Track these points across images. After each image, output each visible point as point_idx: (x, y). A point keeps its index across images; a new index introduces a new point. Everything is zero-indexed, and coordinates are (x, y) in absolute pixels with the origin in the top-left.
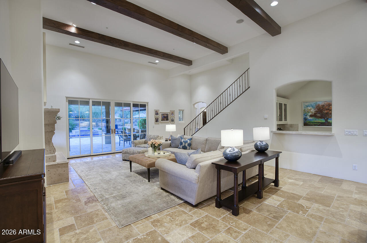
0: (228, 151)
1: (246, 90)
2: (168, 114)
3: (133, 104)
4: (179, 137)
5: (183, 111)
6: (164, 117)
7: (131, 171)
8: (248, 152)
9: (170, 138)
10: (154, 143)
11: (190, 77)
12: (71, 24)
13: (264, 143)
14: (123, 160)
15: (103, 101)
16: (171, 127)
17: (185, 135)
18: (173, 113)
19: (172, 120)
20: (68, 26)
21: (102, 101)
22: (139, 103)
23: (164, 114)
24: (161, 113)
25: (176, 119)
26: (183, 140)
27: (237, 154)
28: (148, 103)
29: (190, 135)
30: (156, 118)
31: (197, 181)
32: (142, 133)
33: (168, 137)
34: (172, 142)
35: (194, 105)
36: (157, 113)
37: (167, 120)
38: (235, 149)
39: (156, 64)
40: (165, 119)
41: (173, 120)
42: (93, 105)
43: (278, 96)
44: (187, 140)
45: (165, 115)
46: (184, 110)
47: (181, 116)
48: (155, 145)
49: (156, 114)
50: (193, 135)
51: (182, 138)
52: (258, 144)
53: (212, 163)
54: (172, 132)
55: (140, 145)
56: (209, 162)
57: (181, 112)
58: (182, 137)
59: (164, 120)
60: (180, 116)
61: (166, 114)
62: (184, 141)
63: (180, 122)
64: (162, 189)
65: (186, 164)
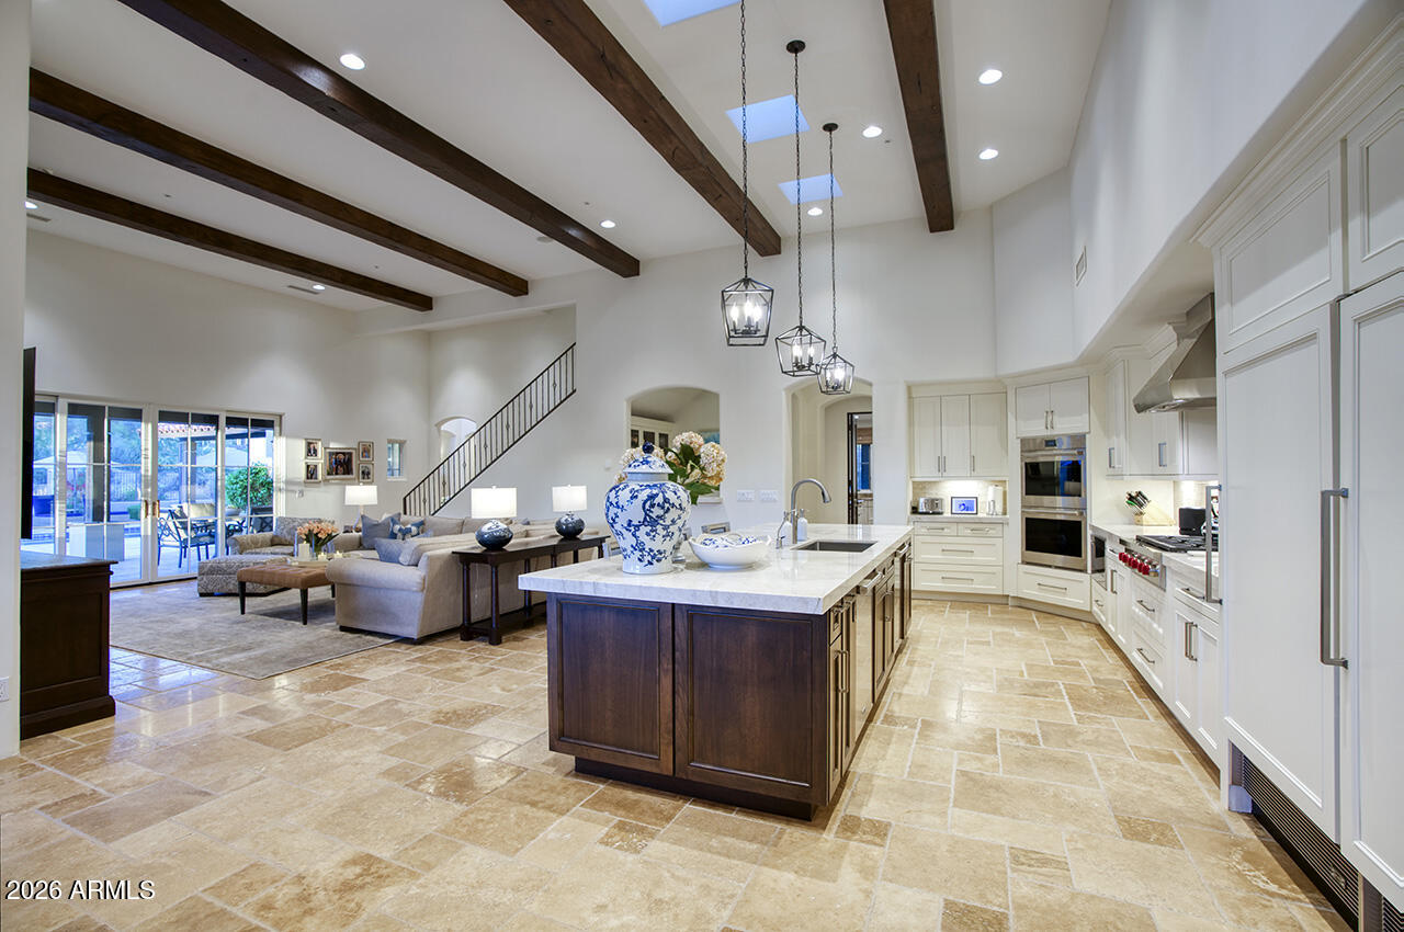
0: (485, 529)
1: (567, 397)
2: (350, 454)
3: (227, 418)
4: (386, 519)
5: (402, 444)
6: (338, 463)
7: (243, 612)
8: (542, 537)
9: (360, 525)
10: (315, 532)
11: (429, 339)
13: (576, 518)
14: (202, 595)
15: (111, 405)
16: (361, 495)
17: (405, 513)
18: (367, 451)
19: (363, 472)
21: (107, 404)
22: (250, 417)
23: (337, 453)
25: (378, 469)
26: (397, 527)
27: (502, 534)
28: (281, 416)
29: (427, 513)
30: (308, 466)
31: (421, 586)
32: (254, 516)
33: (355, 522)
34: (365, 535)
35: (439, 425)
36: (312, 451)
37: (348, 471)
38: (500, 524)
39: (316, 293)
40: (340, 469)
41: (369, 473)
42: (70, 416)
43: (635, 413)
44: (409, 526)
45: (342, 456)
46: (405, 442)
47: (397, 460)
48: (320, 536)
49: (309, 451)
50: (436, 512)
51: (394, 521)
52: (563, 521)
53: (453, 553)
54: (365, 506)
55: (258, 550)
56: (448, 551)
57: (397, 446)
58: (396, 519)
59: (337, 474)
60: (390, 460)
61: (344, 454)
62: (400, 530)
63: (391, 479)
64: (343, 629)
65: (400, 559)
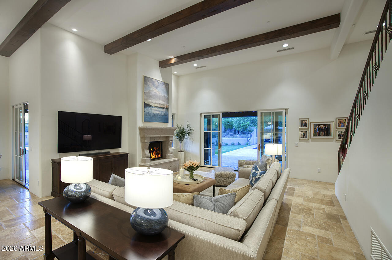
2: (330, 125)
6: (320, 130)
12: (170, 57)
18: (342, 123)
19: (339, 135)
20: (171, 59)
22: (271, 111)
23: (319, 125)
24: (312, 124)
28: (286, 110)
30: (302, 132)
36: (304, 124)
37: (328, 136)
40: (322, 133)
42: (223, 117)
45: (323, 127)
49: (302, 125)
61: (324, 125)
